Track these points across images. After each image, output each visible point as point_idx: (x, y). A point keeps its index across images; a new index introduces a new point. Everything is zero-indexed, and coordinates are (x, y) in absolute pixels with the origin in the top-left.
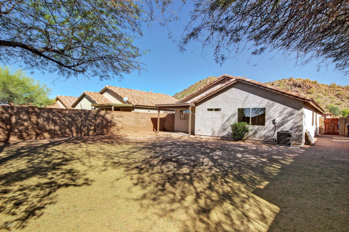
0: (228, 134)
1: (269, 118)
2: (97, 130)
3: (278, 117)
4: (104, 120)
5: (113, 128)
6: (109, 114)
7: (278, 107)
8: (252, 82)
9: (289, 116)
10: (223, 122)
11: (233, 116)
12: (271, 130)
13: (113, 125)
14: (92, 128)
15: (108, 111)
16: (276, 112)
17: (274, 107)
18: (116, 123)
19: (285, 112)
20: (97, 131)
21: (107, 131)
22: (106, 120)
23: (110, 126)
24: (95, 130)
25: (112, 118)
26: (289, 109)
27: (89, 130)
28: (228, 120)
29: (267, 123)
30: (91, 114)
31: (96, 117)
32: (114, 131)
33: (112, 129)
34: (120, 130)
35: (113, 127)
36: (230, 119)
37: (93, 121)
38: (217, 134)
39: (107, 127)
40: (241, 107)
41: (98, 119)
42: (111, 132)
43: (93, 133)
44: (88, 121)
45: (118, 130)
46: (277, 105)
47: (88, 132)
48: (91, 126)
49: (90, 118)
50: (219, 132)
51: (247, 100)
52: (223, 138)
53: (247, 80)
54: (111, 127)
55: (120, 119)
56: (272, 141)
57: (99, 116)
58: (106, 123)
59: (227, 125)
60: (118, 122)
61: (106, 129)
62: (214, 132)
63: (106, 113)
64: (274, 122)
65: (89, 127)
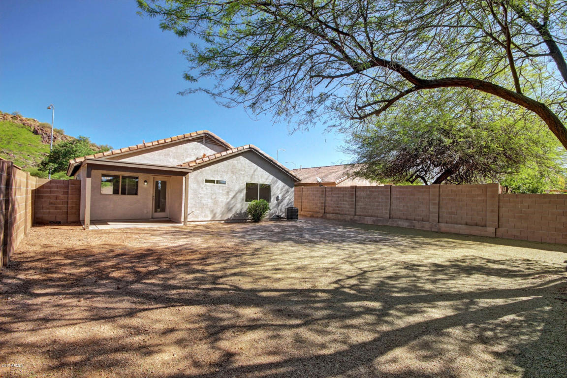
0: (234, 216)
1: (273, 195)
3: (280, 194)
5: (14, 231)
7: (280, 184)
8: (265, 155)
9: (286, 193)
10: (229, 200)
11: (240, 191)
12: (275, 207)
13: (15, 220)
16: (278, 189)
17: (277, 184)
18: (16, 212)
19: (284, 190)
26: (287, 187)
28: (234, 197)
29: (272, 199)
32: (15, 241)
33: (14, 234)
35: (15, 226)
36: (237, 195)
38: (220, 216)
40: (249, 181)
45: (17, 235)
46: (280, 182)
50: (223, 214)
51: (256, 173)
52: (229, 221)
53: (261, 151)
55: (19, 197)
56: (276, 217)
59: (233, 203)
62: (214, 215)
64: (277, 198)
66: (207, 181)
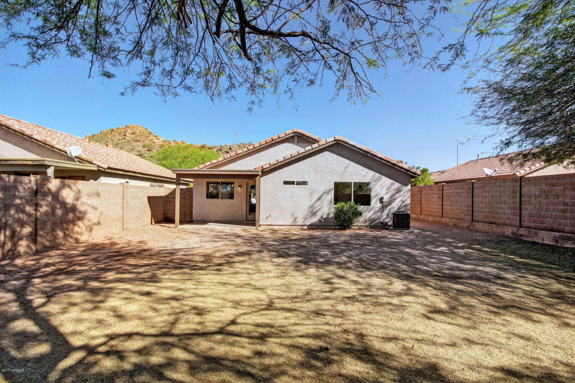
0: (320, 221)
1: (376, 196)
2: (41, 236)
3: (386, 194)
4: (58, 206)
5: (79, 226)
6: (70, 187)
7: (386, 181)
8: (357, 146)
9: (396, 193)
10: (312, 203)
11: (327, 192)
12: (378, 211)
13: (80, 219)
14: (27, 230)
15: (67, 181)
16: (383, 187)
17: (381, 182)
18: (85, 213)
19: (393, 188)
20: (39, 239)
21: (65, 236)
22: (63, 204)
23: (73, 222)
24: (33, 237)
25: (77, 199)
26: (397, 185)
27: (16, 239)
28: (319, 199)
29: (373, 202)
30: (21, 188)
31: (39, 197)
32: (82, 234)
33: (76, 229)
34: (95, 228)
35: (80, 223)
36: (323, 197)
37: (29, 209)
38: (302, 221)
39: (65, 226)
40: (339, 180)
41: (43, 203)
42: (75, 236)
43: (28, 246)
44: (12, 212)
45: (91, 230)
46: (384, 179)
47: (15, 245)
48: (22, 224)
49: (18, 201)
50: (305, 218)
51: (348, 170)
52: (312, 227)
53: (351, 142)
54: (74, 225)
55: (94, 201)
56: (380, 224)
57: (45, 195)
58: (63, 215)
59: (318, 206)
60: (90, 210)
61: (62, 229)
62: (295, 219)
63: (63, 186)
64: (381, 200)
65: (18, 229)
66: (286, 183)
